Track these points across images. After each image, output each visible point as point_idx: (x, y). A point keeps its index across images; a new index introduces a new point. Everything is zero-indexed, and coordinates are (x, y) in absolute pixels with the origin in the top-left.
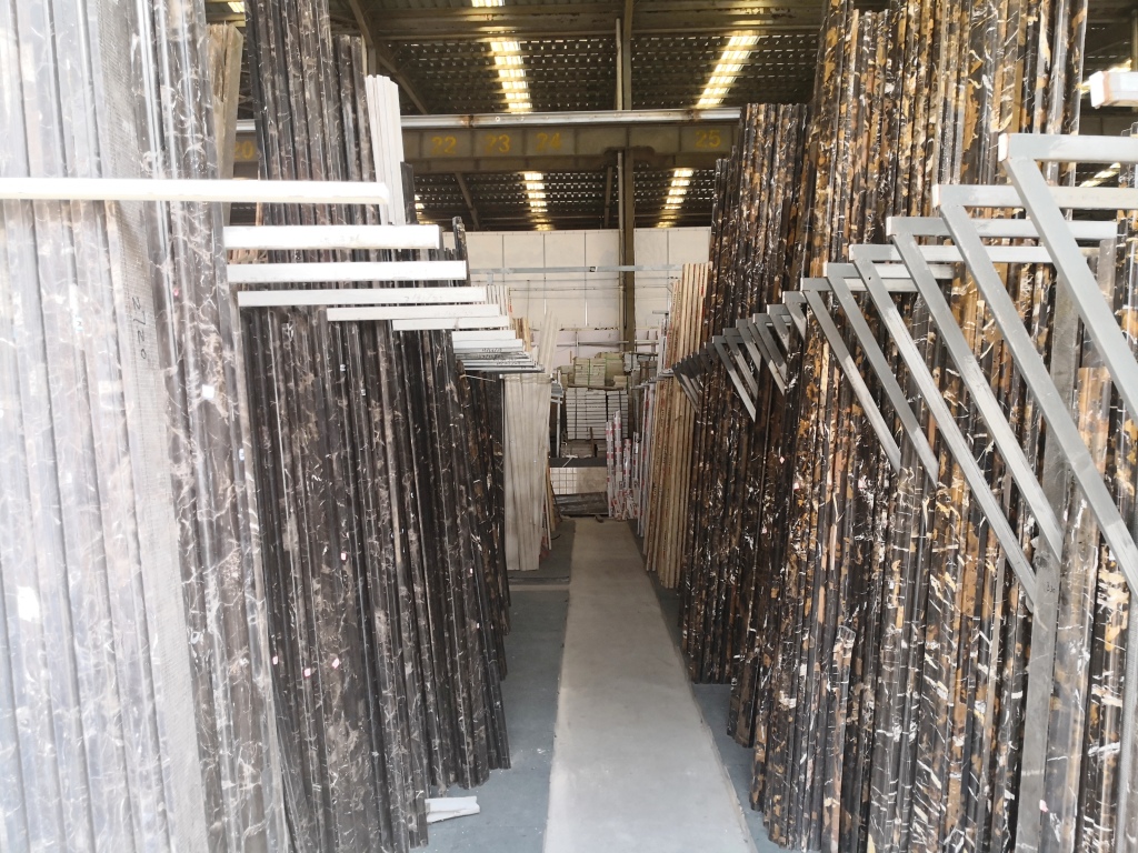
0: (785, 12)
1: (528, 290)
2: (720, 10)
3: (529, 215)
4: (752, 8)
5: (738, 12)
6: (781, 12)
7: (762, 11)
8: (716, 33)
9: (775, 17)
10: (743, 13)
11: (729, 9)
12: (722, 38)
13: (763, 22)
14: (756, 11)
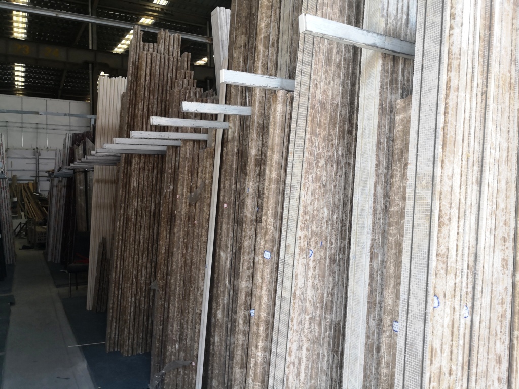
0: (170, 12)
1: (37, 128)
2: (141, 4)
3: (14, 89)
4: (156, 7)
5: (149, 8)
6: (168, 12)
7: (160, 10)
8: (136, 15)
9: (165, 13)
10: (152, 8)
11: (145, 5)
12: (138, 18)
13: (159, 15)
14: (157, 9)
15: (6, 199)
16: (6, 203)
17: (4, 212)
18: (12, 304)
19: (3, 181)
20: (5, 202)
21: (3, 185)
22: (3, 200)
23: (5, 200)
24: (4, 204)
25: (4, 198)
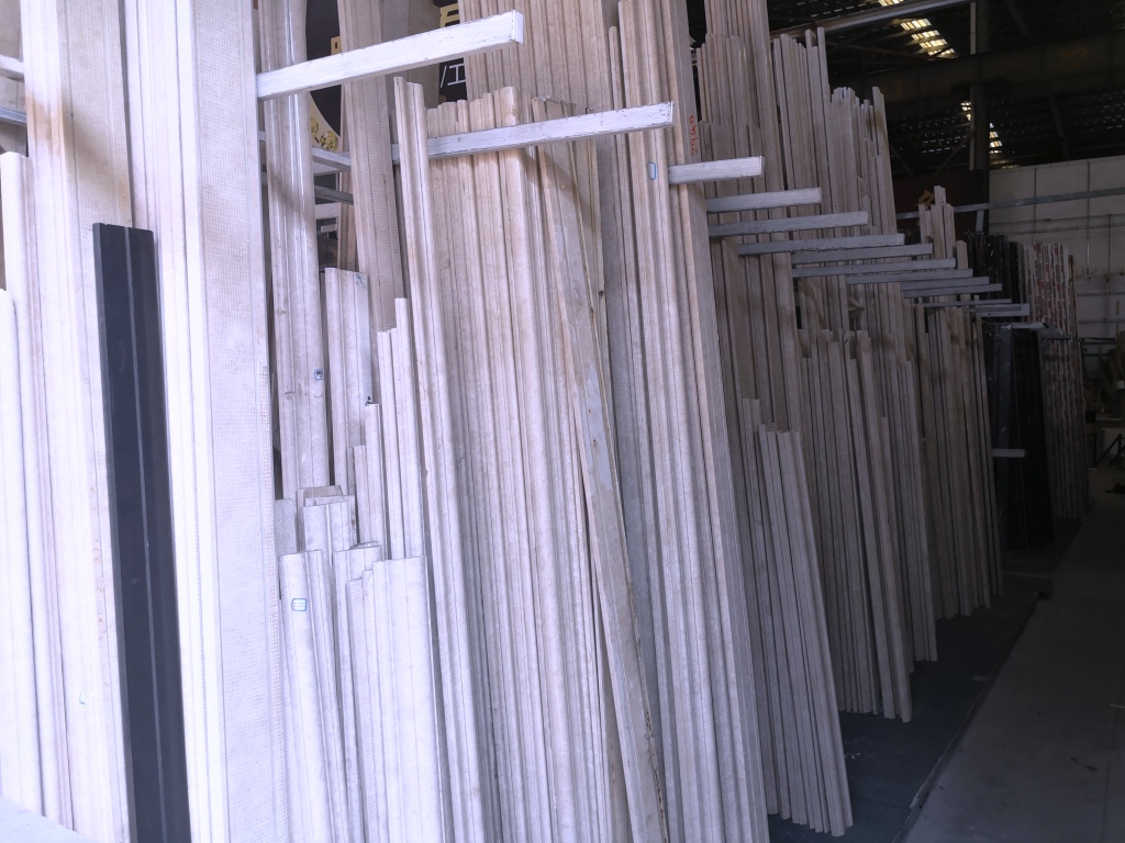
15: (1068, 382)
16: (1068, 389)
17: (1063, 409)
18: (1044, 596)
19: (1062, 344)
20: (1065, 389)
21: (1063, 352)
22: (1062, 383)
23: (1065, 384)
24: (1063, 392)
25: (1065, 380)
